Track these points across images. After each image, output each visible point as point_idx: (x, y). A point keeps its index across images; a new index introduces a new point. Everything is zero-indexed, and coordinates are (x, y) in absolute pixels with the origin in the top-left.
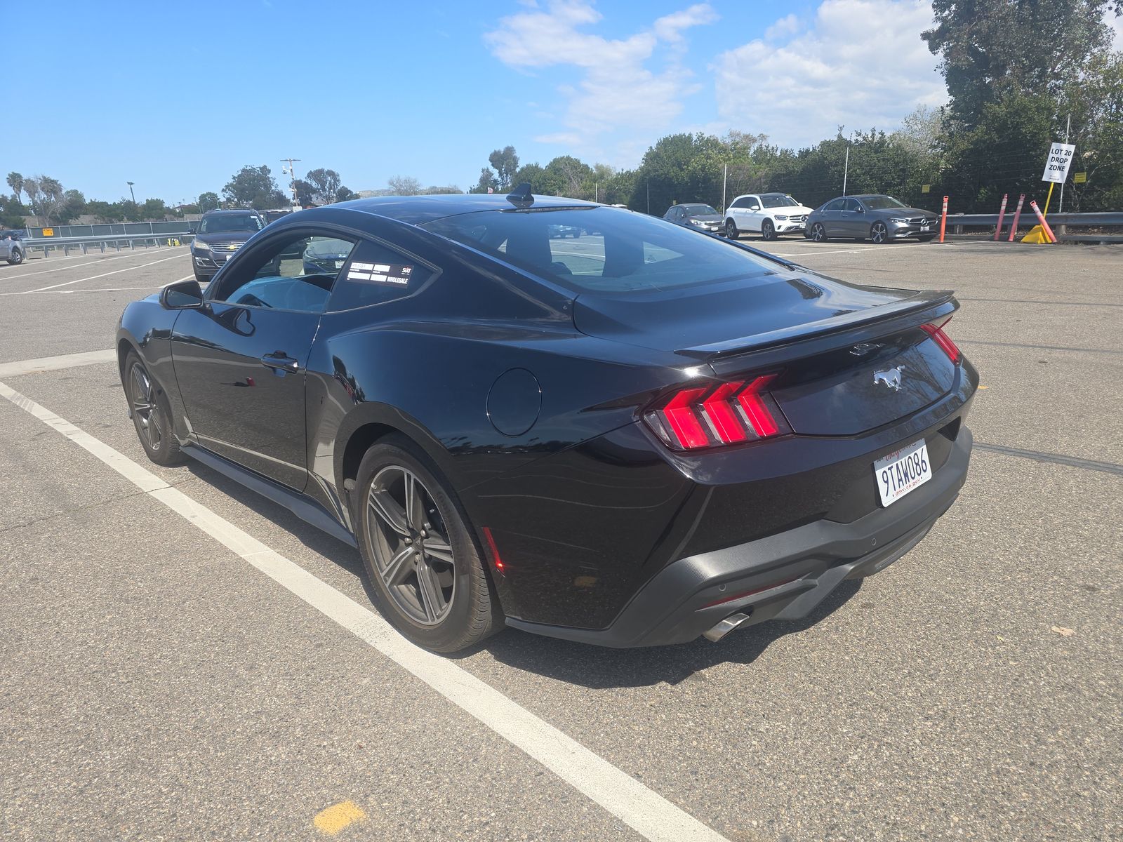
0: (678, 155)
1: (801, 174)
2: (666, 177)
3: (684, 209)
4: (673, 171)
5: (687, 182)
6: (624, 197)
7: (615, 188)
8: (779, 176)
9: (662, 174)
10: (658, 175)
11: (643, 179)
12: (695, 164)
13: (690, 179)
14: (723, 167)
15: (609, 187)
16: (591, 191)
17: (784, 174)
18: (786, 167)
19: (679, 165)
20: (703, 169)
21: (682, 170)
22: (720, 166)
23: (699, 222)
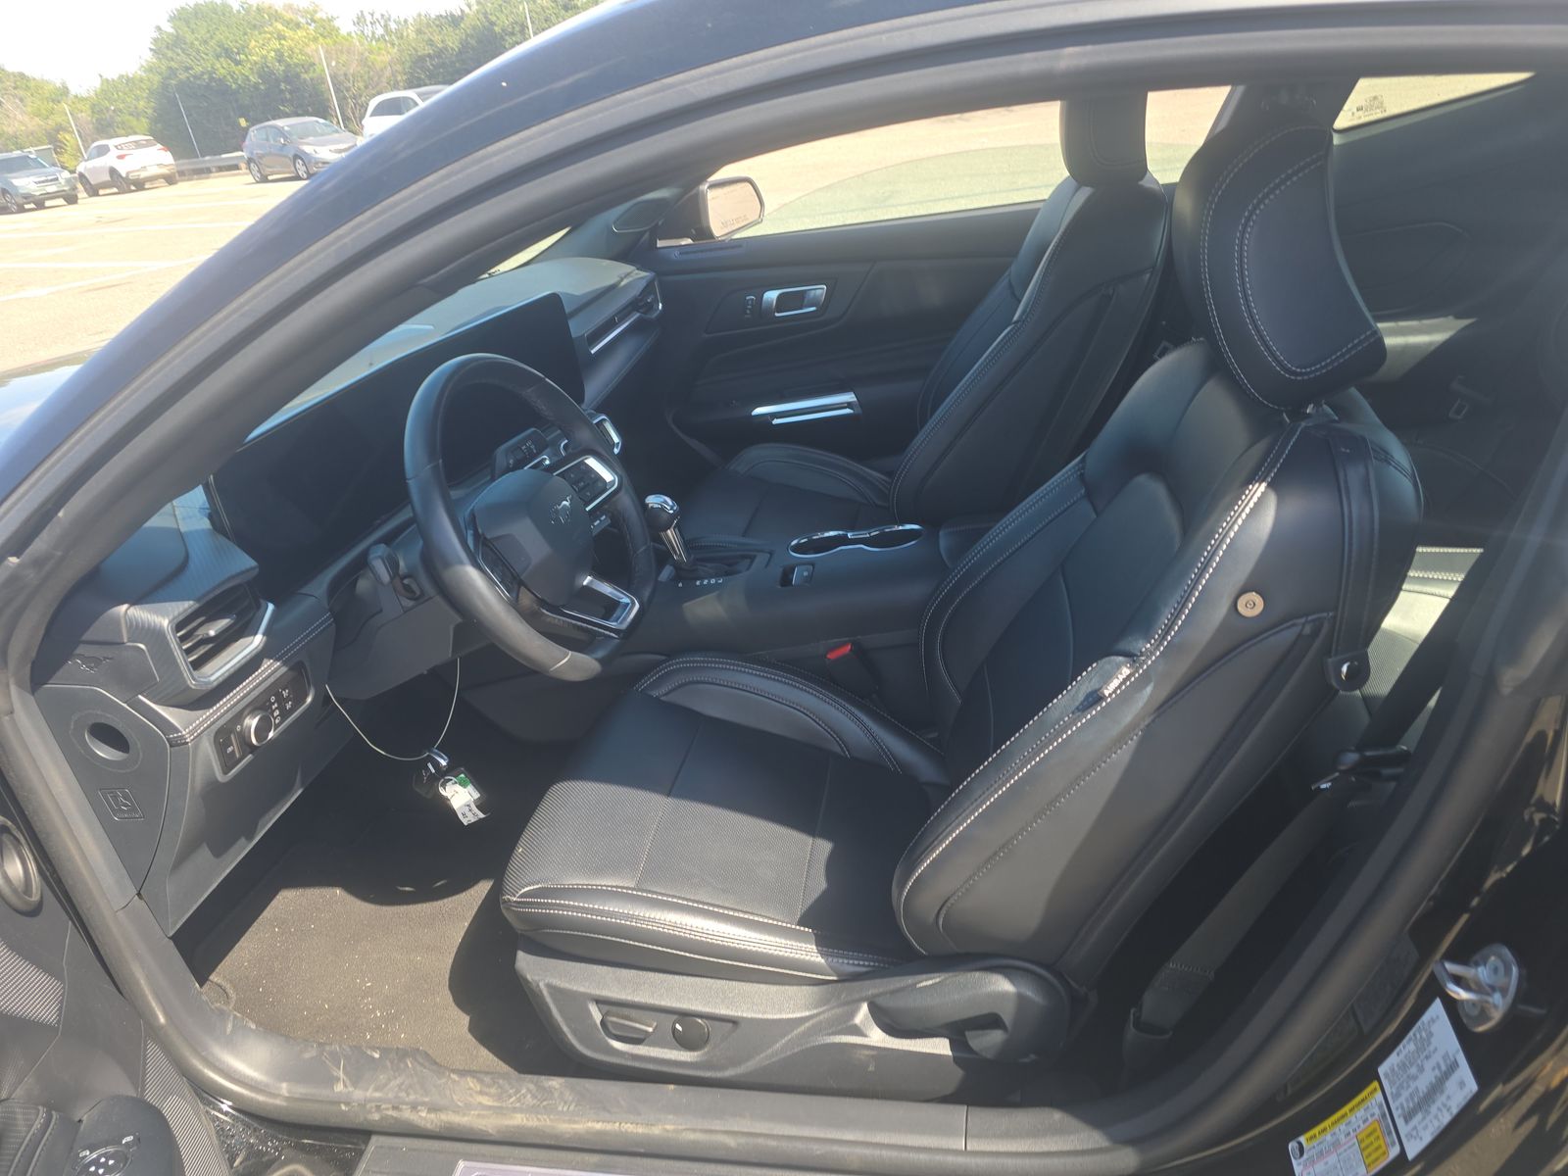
0: (219, 36)
1: (460, 52)
2: (211, 79)
3: (280, 132)
4: (222, 68)
5: (256, 86)
6: (134, 122)
7: (108, 109)
8: (422, 59)
9: (203, 73)
10: (195, 77)
11: (165, 86)
12: (260, 50)
13: (260, 77)
14: (317, 50)
15: (95, 108)
16: (59, 119)
17: (429, 56)
18: (430, 42)
19: (228, 53)
20: (280, 58)
21: (238, 63)
22: (308, 50)
23: (317, 149)
